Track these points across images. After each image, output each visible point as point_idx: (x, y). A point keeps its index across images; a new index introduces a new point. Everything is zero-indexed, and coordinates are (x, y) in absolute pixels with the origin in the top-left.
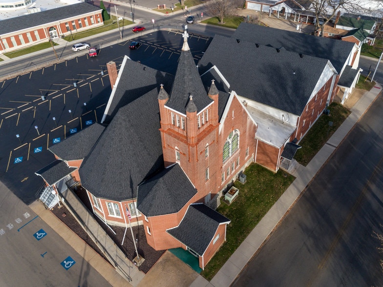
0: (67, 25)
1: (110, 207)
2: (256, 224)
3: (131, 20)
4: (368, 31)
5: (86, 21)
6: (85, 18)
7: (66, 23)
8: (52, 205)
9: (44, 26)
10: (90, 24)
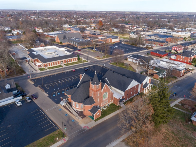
3: (87, 60)
5: (72, 60)
7: (66, 60)
9: (60, 61)
10: (73, 61)
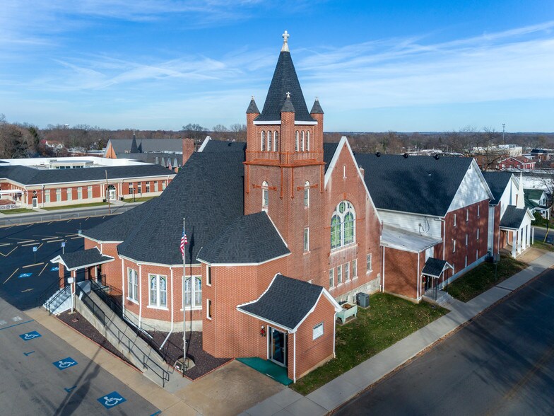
0: (131, 187)
1: (153, 289)
2: (385, 347)
4: (537, 201)
5: (156, 185)
6: (155, 182)
7: (130, 184)
8: (58, 312)
9: (102, 182)
